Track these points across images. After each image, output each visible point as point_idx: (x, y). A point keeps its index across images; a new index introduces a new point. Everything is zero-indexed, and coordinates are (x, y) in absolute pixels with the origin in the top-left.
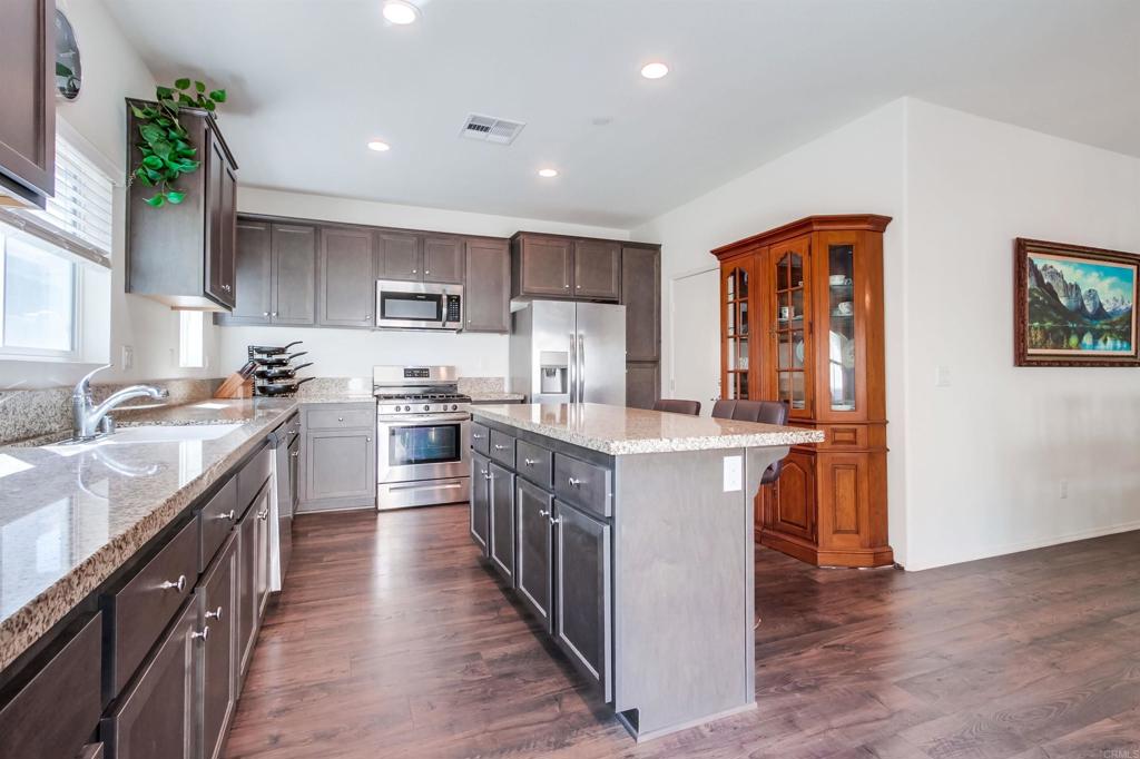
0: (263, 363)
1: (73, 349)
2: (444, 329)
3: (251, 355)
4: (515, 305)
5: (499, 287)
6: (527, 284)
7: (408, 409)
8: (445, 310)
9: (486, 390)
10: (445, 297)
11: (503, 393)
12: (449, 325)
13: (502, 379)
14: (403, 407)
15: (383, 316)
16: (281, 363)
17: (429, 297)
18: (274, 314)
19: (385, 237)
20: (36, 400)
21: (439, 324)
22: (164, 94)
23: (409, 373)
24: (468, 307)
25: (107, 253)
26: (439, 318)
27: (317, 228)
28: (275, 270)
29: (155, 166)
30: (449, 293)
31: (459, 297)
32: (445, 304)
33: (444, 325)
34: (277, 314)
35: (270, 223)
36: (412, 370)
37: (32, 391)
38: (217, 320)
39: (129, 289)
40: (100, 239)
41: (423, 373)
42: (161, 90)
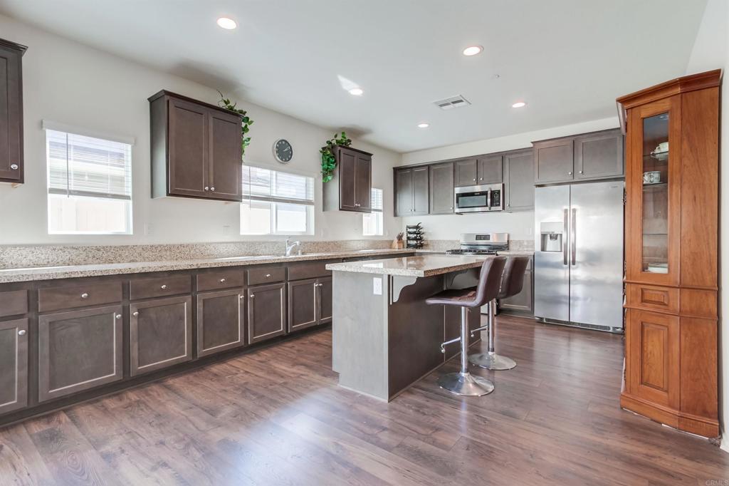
0: (410, 233)
1: (306, 231)
2: (491, 211)
3: (406, 229)
8: (489, 200)
10: (489, 192)
12: (493, 208)
15: (458, 207)
16: (415, 233)
17: (482, 194)
19: (460, 164)
21: (486, 209)
22: (329, 143)
24: (506, 196)
25: (313, 201)
26: (486, 204)
27: (429, 166)
29: (326, 169)
30: (492, 189)
31: (499, 191)
32: (489, 196)
33: (490, 209)
34: (414, 210)
35: (411, 168)
36: (479, 236)
37: (276, 243)
38: (395, 215)
39: (324, 210)
40: (311, 198)
41: (486, 237)
42: (327, 142)
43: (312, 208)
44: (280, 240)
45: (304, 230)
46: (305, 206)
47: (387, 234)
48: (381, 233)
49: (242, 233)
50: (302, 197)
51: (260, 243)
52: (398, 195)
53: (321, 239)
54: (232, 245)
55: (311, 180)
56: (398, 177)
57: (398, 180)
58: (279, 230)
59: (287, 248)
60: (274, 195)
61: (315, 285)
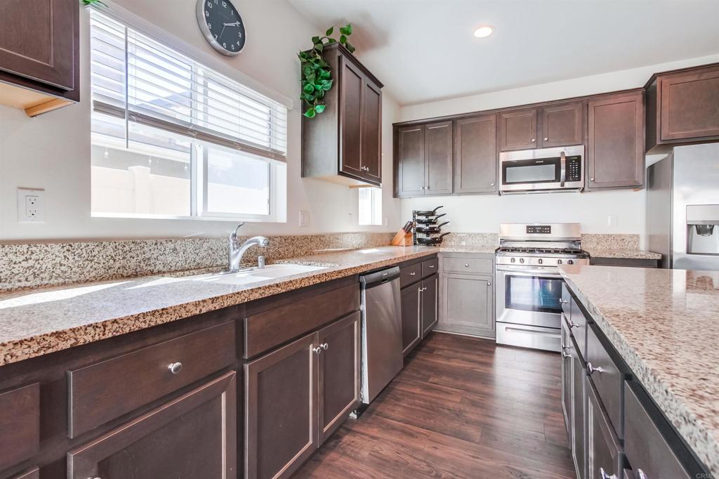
0: (420, 222)
1: (270, 214)
2: (563, 189)
3: (414, 217)
4: (651, 159)
5: (630, 141)
6: (665, 131)
7: (522, 261)
8: (563, 172)
9: (615, 247)
10: (563, 160)
11: (637, 250)
12: (567, 185)
13: (638, 236)
14: (517, 259)
15: (504, 182)
16: (430, 222)
17: (547, 162)
18: (426, 188)
19: (505, 116)
20: (205, 245)
21: (557, 185)
22: (317, 41)
23: (532, 229)
24: (591, 165)
25: (283, 153)
26: (558, 178)
27: (454, 121)
28: (427, 158)
29: (310, 91)
30: (567, 155)
31: (579, 157)
32: (563, 165)
33: (563, 185)
34: (429, 188)
35: (423, 124)
36: (534, 227)
37: (203, 239)
38: (395, 195)
39: (303, 175)
40: (281, 146)
41: (546, 229)
42: (314, 39)
43: (281, 168)
44: (215, 232)
45: (266, 212)
46: (269, 160)
47: (386, 224)
48: (379, 221)
49: (95, 214)
50: (261, 140)
51: (158, 242)
52: (400, 165)
53: (297, 230)
54: (57, 248)
55: (281, 110)
56: (402, 137)
57: (401, 142)
58: (210, 209)
59: (233, 253)
60: (200, 124)
61: (312, 349)
